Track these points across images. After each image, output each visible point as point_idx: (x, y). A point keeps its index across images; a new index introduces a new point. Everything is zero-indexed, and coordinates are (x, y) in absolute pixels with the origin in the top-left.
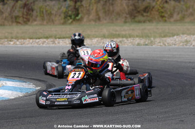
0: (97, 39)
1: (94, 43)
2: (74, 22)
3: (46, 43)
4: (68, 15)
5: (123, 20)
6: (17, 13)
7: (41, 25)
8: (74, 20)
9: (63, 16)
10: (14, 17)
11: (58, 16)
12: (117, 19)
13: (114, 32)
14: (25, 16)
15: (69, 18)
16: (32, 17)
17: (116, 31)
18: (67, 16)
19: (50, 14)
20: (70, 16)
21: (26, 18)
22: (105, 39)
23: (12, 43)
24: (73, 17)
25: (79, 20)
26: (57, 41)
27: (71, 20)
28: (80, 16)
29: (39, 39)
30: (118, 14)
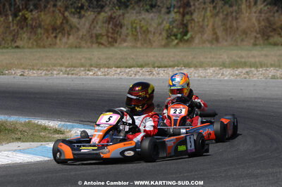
0: (214, 68)
1: (209, 74)
2: (181, 44)
3: (140, 74)
4: (173, 33)
5: (252, 41)
6: (98, 29)
7: (133, 47)
8: (181, 40)
9: (164, 34)
10: (94, 35)
11: (157, 35)
12: (242, 40)
13: (239, 60)
14: (110, 34)
15: (173, 38)
16: (120, 36)
17: (242, 57)
18: (170, 35)
19: (147, 32)
20: (175, 35)
21: (112, 38)
22: (224, 69)
23: (91, 73)
24: (179, 36)
25: (187, 41)
26: (155, 71)
27: (176, 41)
28: (189, 35)
29: (130, 67)
30: (245, 32)
